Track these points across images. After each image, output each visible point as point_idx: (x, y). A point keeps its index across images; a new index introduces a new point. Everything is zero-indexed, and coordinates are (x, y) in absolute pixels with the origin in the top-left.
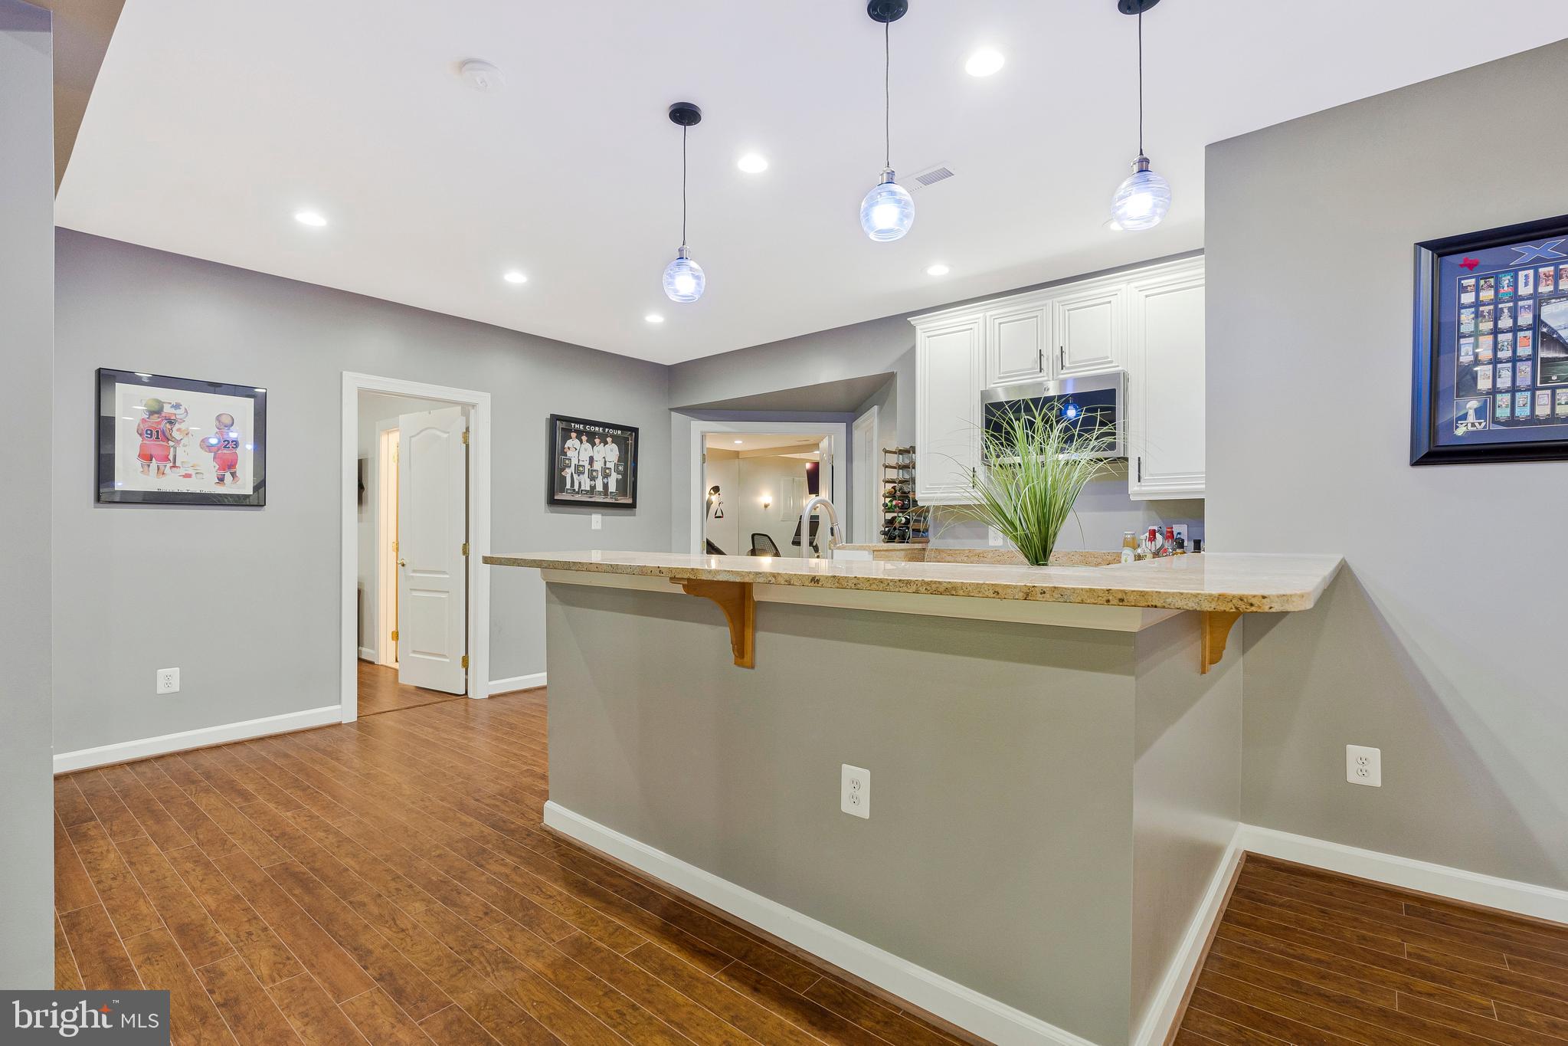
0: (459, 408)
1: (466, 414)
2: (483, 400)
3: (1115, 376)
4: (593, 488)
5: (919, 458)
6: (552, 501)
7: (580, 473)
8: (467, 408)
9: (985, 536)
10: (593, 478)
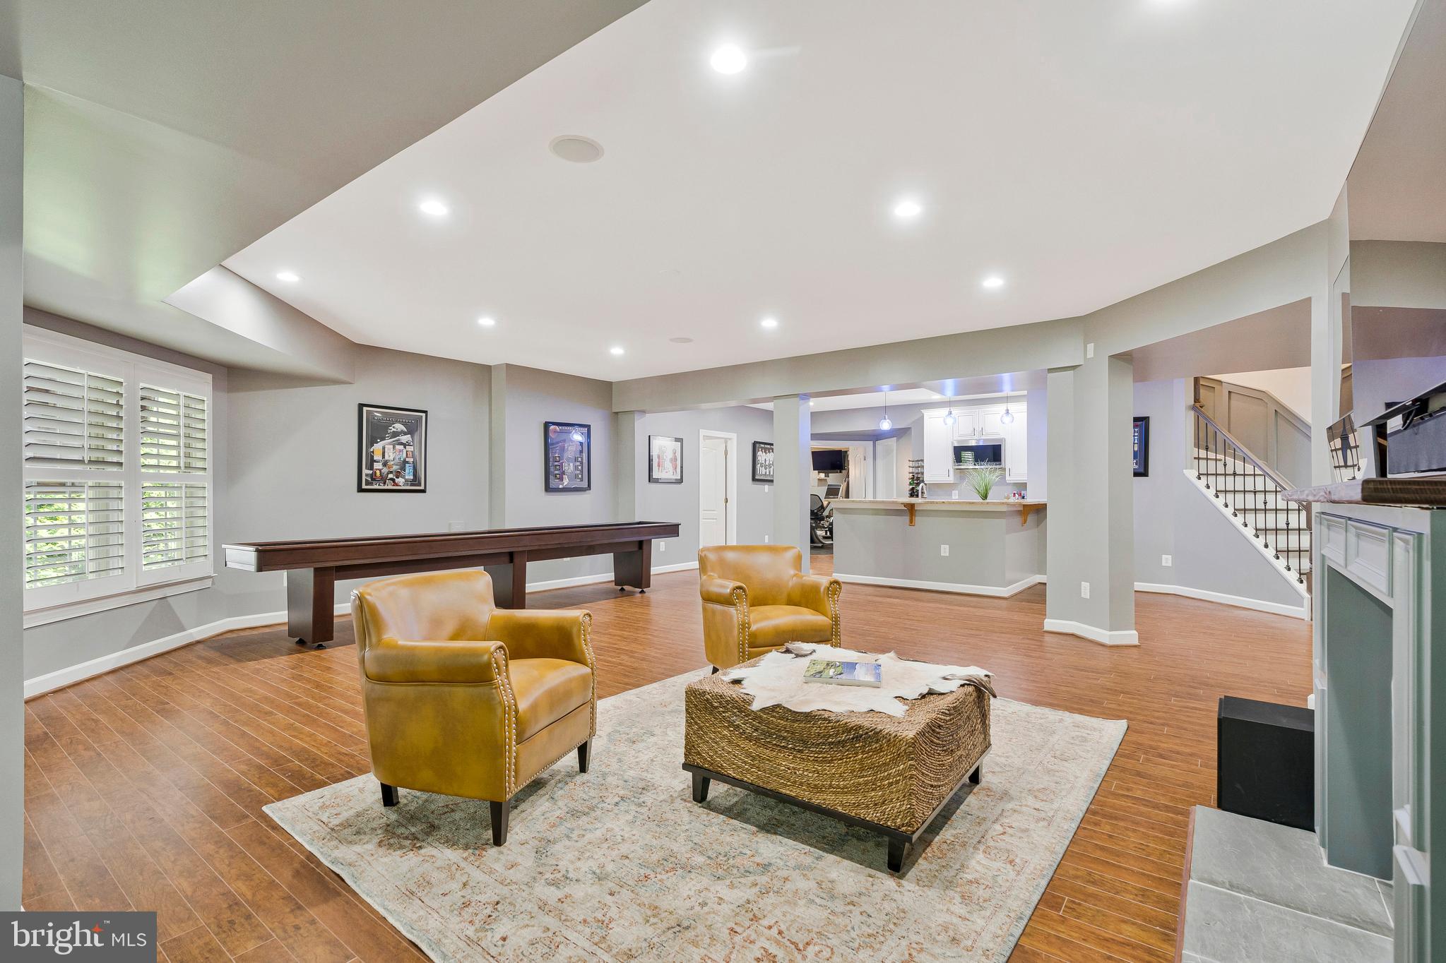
0: (723, 440)
1: (726, 443)
2: (734, 436)
3: (1000, 440)
4: (766, 473)
5: (926, 464)
6: (754, 479)
7: (762, 467)
8: (726, 440)
9: (951, 495)
10: (766, 469)
